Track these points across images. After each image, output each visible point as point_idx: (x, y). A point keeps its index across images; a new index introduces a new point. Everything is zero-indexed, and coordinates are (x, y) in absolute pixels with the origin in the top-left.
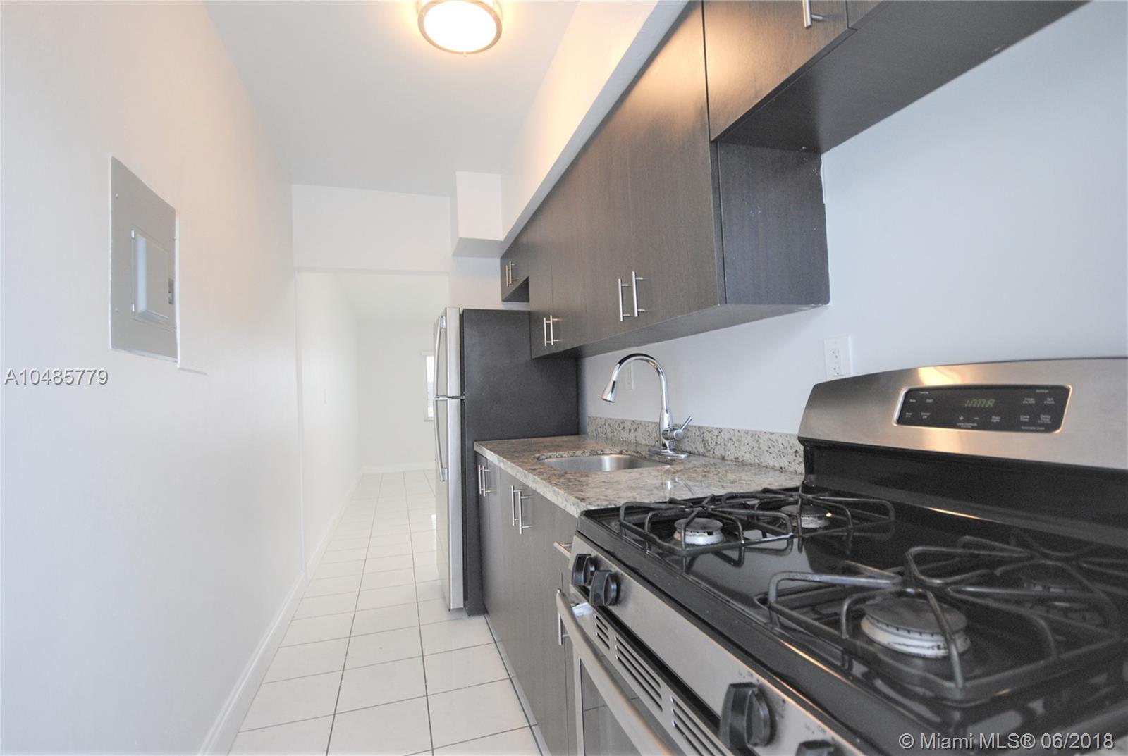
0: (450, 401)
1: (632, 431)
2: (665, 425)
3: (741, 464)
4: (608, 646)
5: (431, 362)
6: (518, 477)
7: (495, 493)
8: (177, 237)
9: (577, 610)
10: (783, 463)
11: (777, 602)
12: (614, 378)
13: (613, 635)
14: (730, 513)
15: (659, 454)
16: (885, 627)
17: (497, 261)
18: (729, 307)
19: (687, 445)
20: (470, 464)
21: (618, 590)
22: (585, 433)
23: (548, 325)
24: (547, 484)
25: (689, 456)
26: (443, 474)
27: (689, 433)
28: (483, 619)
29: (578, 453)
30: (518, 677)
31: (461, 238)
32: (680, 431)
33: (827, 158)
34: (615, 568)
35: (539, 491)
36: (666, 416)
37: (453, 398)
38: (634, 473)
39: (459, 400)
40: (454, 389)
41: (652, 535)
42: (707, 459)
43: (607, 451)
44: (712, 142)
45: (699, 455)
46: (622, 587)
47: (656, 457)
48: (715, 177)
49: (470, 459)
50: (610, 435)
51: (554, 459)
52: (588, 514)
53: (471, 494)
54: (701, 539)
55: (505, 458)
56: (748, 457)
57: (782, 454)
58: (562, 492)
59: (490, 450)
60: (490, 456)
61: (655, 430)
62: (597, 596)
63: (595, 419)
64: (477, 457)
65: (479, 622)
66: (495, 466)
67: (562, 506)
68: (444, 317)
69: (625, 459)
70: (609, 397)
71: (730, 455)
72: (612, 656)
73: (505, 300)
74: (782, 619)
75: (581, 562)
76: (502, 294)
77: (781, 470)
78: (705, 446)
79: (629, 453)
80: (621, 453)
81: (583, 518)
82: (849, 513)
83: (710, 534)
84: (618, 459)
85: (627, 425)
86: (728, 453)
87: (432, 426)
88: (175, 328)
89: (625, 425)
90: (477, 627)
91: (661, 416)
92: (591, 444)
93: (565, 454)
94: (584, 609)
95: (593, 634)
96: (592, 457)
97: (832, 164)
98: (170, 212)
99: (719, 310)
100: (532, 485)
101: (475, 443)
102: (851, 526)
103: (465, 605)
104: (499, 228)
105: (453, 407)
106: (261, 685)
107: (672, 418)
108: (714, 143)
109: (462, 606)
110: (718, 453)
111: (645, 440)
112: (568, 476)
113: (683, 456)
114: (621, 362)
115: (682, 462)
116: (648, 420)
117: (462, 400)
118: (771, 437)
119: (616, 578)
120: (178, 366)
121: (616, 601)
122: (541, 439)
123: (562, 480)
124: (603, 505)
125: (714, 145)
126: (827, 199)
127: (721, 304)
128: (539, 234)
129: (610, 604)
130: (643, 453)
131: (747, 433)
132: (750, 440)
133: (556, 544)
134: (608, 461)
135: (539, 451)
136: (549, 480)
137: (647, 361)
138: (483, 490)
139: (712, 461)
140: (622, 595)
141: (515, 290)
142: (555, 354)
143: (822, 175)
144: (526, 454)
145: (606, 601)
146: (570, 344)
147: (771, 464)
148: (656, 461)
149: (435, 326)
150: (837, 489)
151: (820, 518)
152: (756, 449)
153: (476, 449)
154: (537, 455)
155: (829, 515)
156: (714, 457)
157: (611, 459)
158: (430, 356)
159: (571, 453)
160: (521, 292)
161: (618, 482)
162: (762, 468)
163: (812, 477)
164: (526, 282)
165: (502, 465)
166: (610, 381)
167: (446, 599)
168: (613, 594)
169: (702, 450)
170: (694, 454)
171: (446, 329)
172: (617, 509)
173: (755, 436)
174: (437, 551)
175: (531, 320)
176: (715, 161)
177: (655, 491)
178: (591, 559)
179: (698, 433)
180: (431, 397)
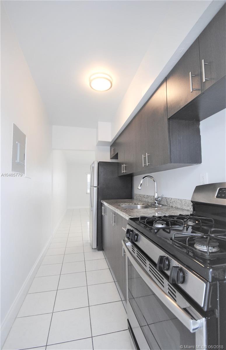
0: (94, 188)
1: (147, 198)
2: (156, 197)
3: (177, 208)
4: (134, 253)
5: (89, 176)
6: (113, 210)
7: (107, 215)
8: (26, 142)
9: (127, 244)
10: (188, 208)
11: (174, 239)
12: (141, 183)
13: (136, 249)
14: (168, 220)
15: (154, 205)
16: (198, 245)
17: (109, 147)
18: (172, 164)
19: (162, 203)
20: (100, 206)
21: (137, 238)
22: (133, 198)
23: (123, 167)
24: (121, 211)
25: (162, 206)
26: (92, 209)
27: (163, 199)
28: (102, 252)
29: (131, 204)
30: (112, 268)
31: (99, 141)
32: (160, 198)
33: (201, 123)
34: (137, 232)
35: (118, 213)
36: (156, 194)
37: (95, 187)
38: (146, 210)
39: (97, 188)
40: (96, 184)
41: (147, 224)
42: (167, 207)
43: (139, 204)
44: (168, 119)
45: (165, 205)
46: (138, 237)
47: (153, 206)
48: (169, 129)
49: (100, 204)
50: (140, 199)
51: (124, 205)
52: (131, 219)
53: (99, 215)
54: (160, 226)
55: (110, 204)
56: (179, 206)
57: (188, 206)
58: (124, 213)
59: (106, 202)
60: (105, 204)
61: (153, 198)
62: (132, 240)
63: (136, 194)
64: (102, 204)
65: (101, 253)
66: (107, 207)
67: (124, 217)
68: (94, 164)
69: (144, 206)
70: (139, 188)
71: (174, 206)
72: (135, 255)
73: (111, 158)
74: (175, 243)
75: (128, 231)
76: (110, 157)
77: (188, 210)
78: (167, 203)
79: (145, 204)
80: (143, 204)
81: (130, 220)
82: (201, 221)
83: (162, 225)
84: (142, 206)
85: (146, 196)
86: (173, 205)
87: (89, 195)
88: (25, 166)
89: (145, 196)
90: (100, 254)
91: (155, 194)
92: (135, 201)
93: (127, 204)
94: (129, 244)
95: (131, 250)
96: (135, 205)
97: (203, 124)
98: (24, 136)
99: (169, 165)
100: (117, 212)
101: (101, 200)
102: (201, 225)
103: (97, 247)
104: (110, 138)
105: (95, 189)
106: (40, 266)
107: (158, 194)
108: (169, 119)
109: (96, 248)
110: (171, 205)
111: (150, 201)
112: (127, 210)
113: (161, 206)
114: (143, 178)
115: (160, 207)
116: (151, 195)
117: (98, 188)
118: (185, 201)
119: (137, 235)
120: (25, 176)
121: (137, 241)
122: (120, 200)
123: (125, 210)
124: (135, 217)
125: (168, 120)
126: (201, 134)
127: (169, 163)
128: (121, 140)
129: (135, 241)
130: (149, 205)
131: (179, 199)
132: (179, 201)
133: (123, 228)
134: (139, 207)
135: (119, 203)
136: (121, 210)
137: (151, 178)
138: (103, 214)
139: (169, 207)
140: (138, 239)
141: (114, 156)
142: (125, 175)
143: (200, 127)
144: (116, 204)
145: (134, 240)
146: (129, 172)
147: (185, 208)
148: (153, 207)
149: (91, 166)
150: (200, 215)
151: (194, 222)
152: (181, 204)
153: (101, 202)
154: (119, 204)
155: (197, 222)
156: (169, 206)
157: (140, 206)
158: (89, 174)
159: (129, 204)
160: (116, 157)
161: (140, 212)
162: (183, 210)
163: (194, 212)
164: (117, 154)
165: (109, 207)
166: (140, 183)
167: (91, 245)
168: (136, 239)
169: (166, 204)
170: (164, 205)
171: (94, 167)
172: (138, 218)
173: (181, 200)
174: (89, 232)
175: (119, 165)
176: (169, 124)
177: (150, 214)
178: (131, 230)
179: (165, 199)
180: (89, 186)
